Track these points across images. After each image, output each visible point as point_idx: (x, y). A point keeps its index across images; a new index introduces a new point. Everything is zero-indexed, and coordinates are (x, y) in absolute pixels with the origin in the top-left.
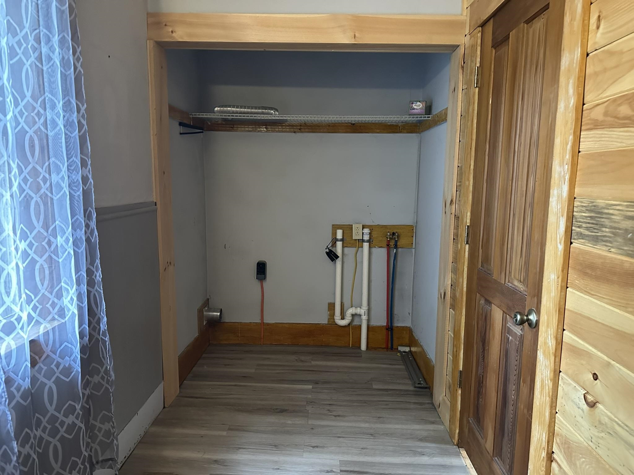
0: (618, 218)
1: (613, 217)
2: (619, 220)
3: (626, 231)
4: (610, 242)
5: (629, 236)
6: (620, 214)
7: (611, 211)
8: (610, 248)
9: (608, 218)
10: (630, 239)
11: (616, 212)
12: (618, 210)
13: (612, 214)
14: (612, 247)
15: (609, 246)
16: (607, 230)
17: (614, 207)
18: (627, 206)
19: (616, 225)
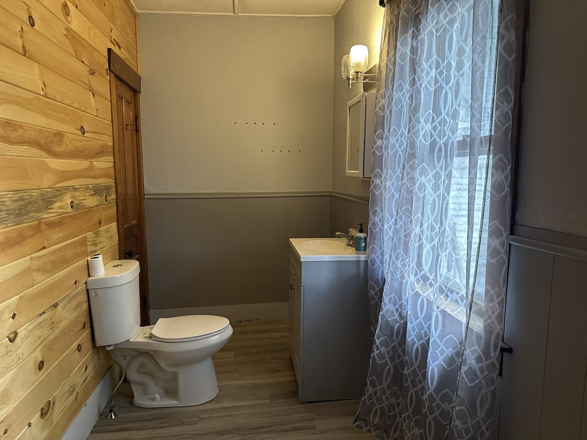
0: (9, 203)
1: (6, 203)
2: (10, 204)
3: (15, 210)
4: (7, 221)
5: (16, 212)
6: (10, 200)
7: (5, 200)
8: (7, 224)
9: (2, 205)
10: (17, 214)
11: (7, 199)
12: (8, 198)
13: (5, 201)
14: (8, 223)
15: (6, 224)
16: (3, 213)
17: (6, 196)
18: (13, 194)
19: (9, 208)
